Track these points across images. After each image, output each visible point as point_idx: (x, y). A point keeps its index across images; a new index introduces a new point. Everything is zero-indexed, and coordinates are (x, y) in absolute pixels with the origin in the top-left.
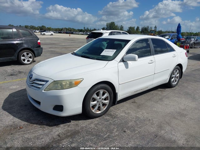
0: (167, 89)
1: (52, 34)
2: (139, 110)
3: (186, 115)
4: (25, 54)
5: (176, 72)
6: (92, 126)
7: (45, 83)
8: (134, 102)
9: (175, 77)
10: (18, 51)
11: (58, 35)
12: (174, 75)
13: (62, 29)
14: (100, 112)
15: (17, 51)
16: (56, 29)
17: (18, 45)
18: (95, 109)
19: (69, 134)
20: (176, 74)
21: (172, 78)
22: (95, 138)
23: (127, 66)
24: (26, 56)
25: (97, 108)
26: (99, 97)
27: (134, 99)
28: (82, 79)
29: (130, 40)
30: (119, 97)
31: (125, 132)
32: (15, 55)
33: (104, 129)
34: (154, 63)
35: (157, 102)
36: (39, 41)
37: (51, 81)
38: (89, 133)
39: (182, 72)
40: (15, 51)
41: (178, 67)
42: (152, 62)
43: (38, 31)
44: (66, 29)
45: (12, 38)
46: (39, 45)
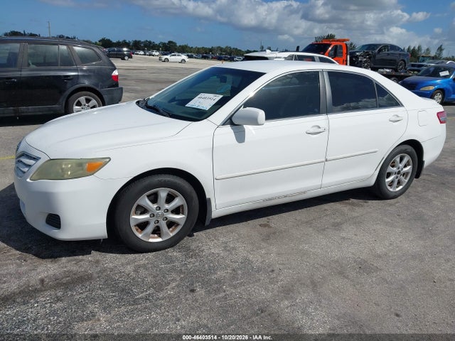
0: (370, 202)
1: (183, 61)
2: (263, 244)
3: (377, 269)
4: (82, 99)
5: (401, 159)
6: (129, 268)
7: (34, 162)
8: (265, 226)
9: (399, 173)
10: (68, 93)
11: (197, 64)
12: (395, 169)
13: (211, 50)
14: (159, 240)
15: (65, 94)
16: (198, 49)
17: (69, 80)
18: (145, 231)
19: (64, 280)
20: (401, 166)
21: (389, 175)
22: (115, 296)
23: (240, 137)
24: (85, 105)
25: (150, 228)
26: (155, 206)
27: (269, 217)
28: (108, 160)
29: (264, 74)
30: (217, 210)
31: (193, 291)
32: (61, 100)
33: (149, 279)
34: (326, 132)
35: (322, 230)
36: (115, 73)
37: (44, 159)
38: (110, 283)
39: (421, 162)
40: (61, 92)
41: (409, 148)
42: (320, 130)
43: (157, 53)
44: (221, 49)
45: (55, 64)
46: (114, 82)
